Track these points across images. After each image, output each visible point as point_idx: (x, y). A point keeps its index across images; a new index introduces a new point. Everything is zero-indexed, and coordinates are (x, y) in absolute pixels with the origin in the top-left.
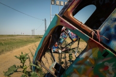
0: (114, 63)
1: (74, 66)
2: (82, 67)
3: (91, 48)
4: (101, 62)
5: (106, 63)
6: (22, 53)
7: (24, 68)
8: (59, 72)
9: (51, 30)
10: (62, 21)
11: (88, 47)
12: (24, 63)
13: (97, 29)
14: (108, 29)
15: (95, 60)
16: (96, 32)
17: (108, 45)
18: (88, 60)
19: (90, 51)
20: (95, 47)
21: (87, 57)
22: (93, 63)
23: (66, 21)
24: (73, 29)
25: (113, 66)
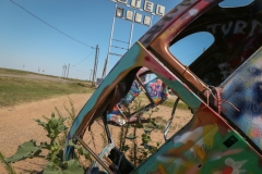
0: (244, 162)
1: (159, 158)
2: (178, 162)
3: (201, 124)
4: (219, 157)
5: (229, 161)
6: (53, 116)
7: (53, 148)
8: (117, 168)
9: (121, 74)
10: (148, 59)
11: (197, 121)
12: (53, 139)
13: (217, 85)
14: (239, 89)
15: (208, 151)
16: (215, 92)
17: (236, 123)
18: (192, 150)
19: (199, 130)
20: (211, 123)
21: (190, 143)
22: (202, 156)
23: (157, 60)
24: (171, 78)
25: (242, 168)
